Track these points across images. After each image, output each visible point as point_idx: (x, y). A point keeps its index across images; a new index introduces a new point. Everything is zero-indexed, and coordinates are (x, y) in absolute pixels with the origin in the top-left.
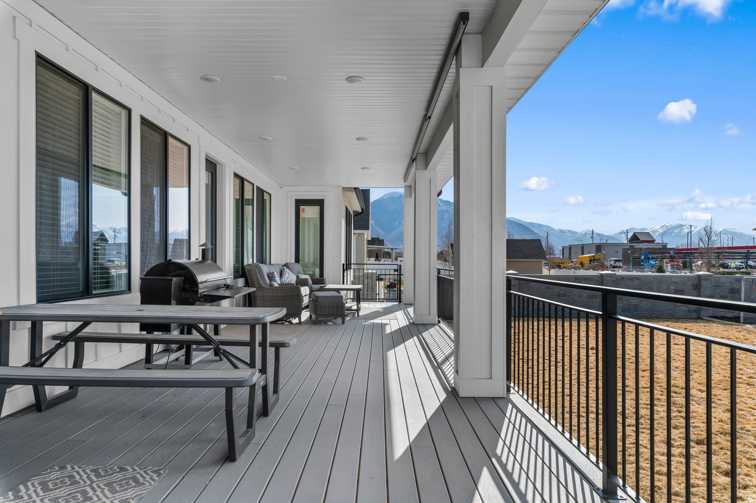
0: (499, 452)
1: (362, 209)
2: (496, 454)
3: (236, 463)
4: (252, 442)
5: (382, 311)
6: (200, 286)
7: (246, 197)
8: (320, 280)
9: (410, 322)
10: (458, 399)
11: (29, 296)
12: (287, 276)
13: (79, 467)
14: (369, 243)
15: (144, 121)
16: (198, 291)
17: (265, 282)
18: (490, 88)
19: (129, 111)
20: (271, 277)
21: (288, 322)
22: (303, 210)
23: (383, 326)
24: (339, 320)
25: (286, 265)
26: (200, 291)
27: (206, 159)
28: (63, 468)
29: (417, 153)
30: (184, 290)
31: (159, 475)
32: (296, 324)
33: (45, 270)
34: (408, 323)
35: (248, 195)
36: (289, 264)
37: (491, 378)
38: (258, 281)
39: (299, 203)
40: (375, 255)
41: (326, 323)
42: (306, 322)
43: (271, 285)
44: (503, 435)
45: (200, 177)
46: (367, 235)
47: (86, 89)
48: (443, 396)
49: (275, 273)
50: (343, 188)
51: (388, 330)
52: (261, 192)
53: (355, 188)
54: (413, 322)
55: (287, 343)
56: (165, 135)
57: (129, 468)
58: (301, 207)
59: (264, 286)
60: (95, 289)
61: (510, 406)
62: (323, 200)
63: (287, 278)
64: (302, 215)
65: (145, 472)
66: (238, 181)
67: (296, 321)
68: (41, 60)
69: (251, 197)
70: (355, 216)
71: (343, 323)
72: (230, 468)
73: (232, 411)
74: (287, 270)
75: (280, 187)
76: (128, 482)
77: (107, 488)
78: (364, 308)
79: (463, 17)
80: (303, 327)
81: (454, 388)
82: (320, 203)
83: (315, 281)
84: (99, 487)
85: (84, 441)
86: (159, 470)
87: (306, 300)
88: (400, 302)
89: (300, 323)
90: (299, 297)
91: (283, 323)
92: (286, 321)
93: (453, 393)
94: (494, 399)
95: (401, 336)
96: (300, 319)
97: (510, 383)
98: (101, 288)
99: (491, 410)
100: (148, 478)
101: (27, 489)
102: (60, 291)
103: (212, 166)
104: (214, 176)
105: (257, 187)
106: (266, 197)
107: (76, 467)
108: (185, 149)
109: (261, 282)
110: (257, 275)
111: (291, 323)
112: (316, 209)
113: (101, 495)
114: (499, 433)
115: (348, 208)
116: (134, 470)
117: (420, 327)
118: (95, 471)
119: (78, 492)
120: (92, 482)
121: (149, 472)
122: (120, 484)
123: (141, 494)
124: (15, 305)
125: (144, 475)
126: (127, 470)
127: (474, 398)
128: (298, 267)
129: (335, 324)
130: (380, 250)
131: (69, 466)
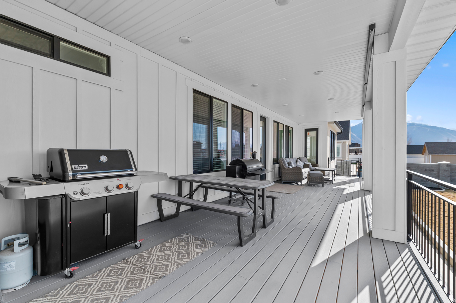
0: (383, 278)
1: (342, 131)
2: (381, 280)
3: (242, 248)
4: (254, 239)
5: (348, 181)
6: (248, 169)
7: (280, 129)
8: (315, 165)
9: (361, 189)
10: (371, 238)
11: (190, 171)
12: (299, 163)
13: (192, 235)
14: (350, 146)
15: (233, 106)
16: (247, 171)
17: (286, 166)
18: (394, 62)
19: (227, 103)
20: (289, 164)
21: (297, 184)
22: (308, 133)
23: (344, 189)
24: (321, 185)
25: (299, 158)
26: (248, 171)
27: (260, 116)
28: (187, 234)
29: (365, 102)
30: (242, 171)
31: (214, 245)
32: (300, 185)
33: (196, 162)
34: (360, 189)
35: (281, 128)
36: (301, 158)
37: (395, 231)
38: (283, 166)
39: (307, 130)
40: (355, 152)
41: (314, 186)
42: (305, 185)
43: (288, 168)
44: (392, 268)
45: (258, 124)
46: (348, 142)
47: (211, 98)
48: (361, 234)
49: (292, 162)
50: (328, 122)
51: (345, 192)
52: (287, 127)
53: (335, 122)
54: (363, 189)
55: (276, 197)
56: (242, 110)
57: (206, 239)
58: (308, 132)
59: (285, 167)
60: (214, 169)
61: (407, 250)
62: (318, 129)
63: (299, 164)
64: (308, 136)
65: (210, 243)
66: (276, 124)
67: (300, 184)
68: (195, 91)
69: (282, 129)
70: (337, 134)
71: (323, 186)
72: (240, 249)
73: (240, 226)
74: (299, 160)
75: (298, 124)
76: (203, 245)
77: (195, 246)
78: (337, 179)
79: (372, 27)
80: (302, 187)
81: (371, 231)
82: (316, 130)
83: (313, 166)
84: (193, 245)
85: (199, 225)
86: (214, 243)
87: (305, 175)
88: (360, 177)
89: (301, 185)
90: (301, 174)
91: (294, 184)
92: (296, 183)
93: (369, 235)
94: (396, 243)
95: (352, 196)
96: (301, 183)
97: (410, 236)
98: (217, 168)
99: (391, 250)
100: (210, 245)
101: (175, 240)
102: (202, 170)
103: (263, 119)
104: (265, 123)
105: (285, 125)
106: (290, 129)
107: (191, 235)
108: (251, 113)
109: (284, 166)
110: (282, 163)
111: (298, 184)
112: (315, 132)
113: (192, 248)
114: (390, 266)
115: (333, 131)
116: (207, 241)
117: (366, 192)
118: (195, 238)
119: (186, 245)
120: (193, 242)
121: (211, 243)
122: (200, 245)
123: (204, 252)
124: (186, 174)
125: (209, 243)
126: (205, 240)
127: (382, 240)
128: (305, 159)
129: (319, 186)
130: (358, 149)
131: (189, 234)
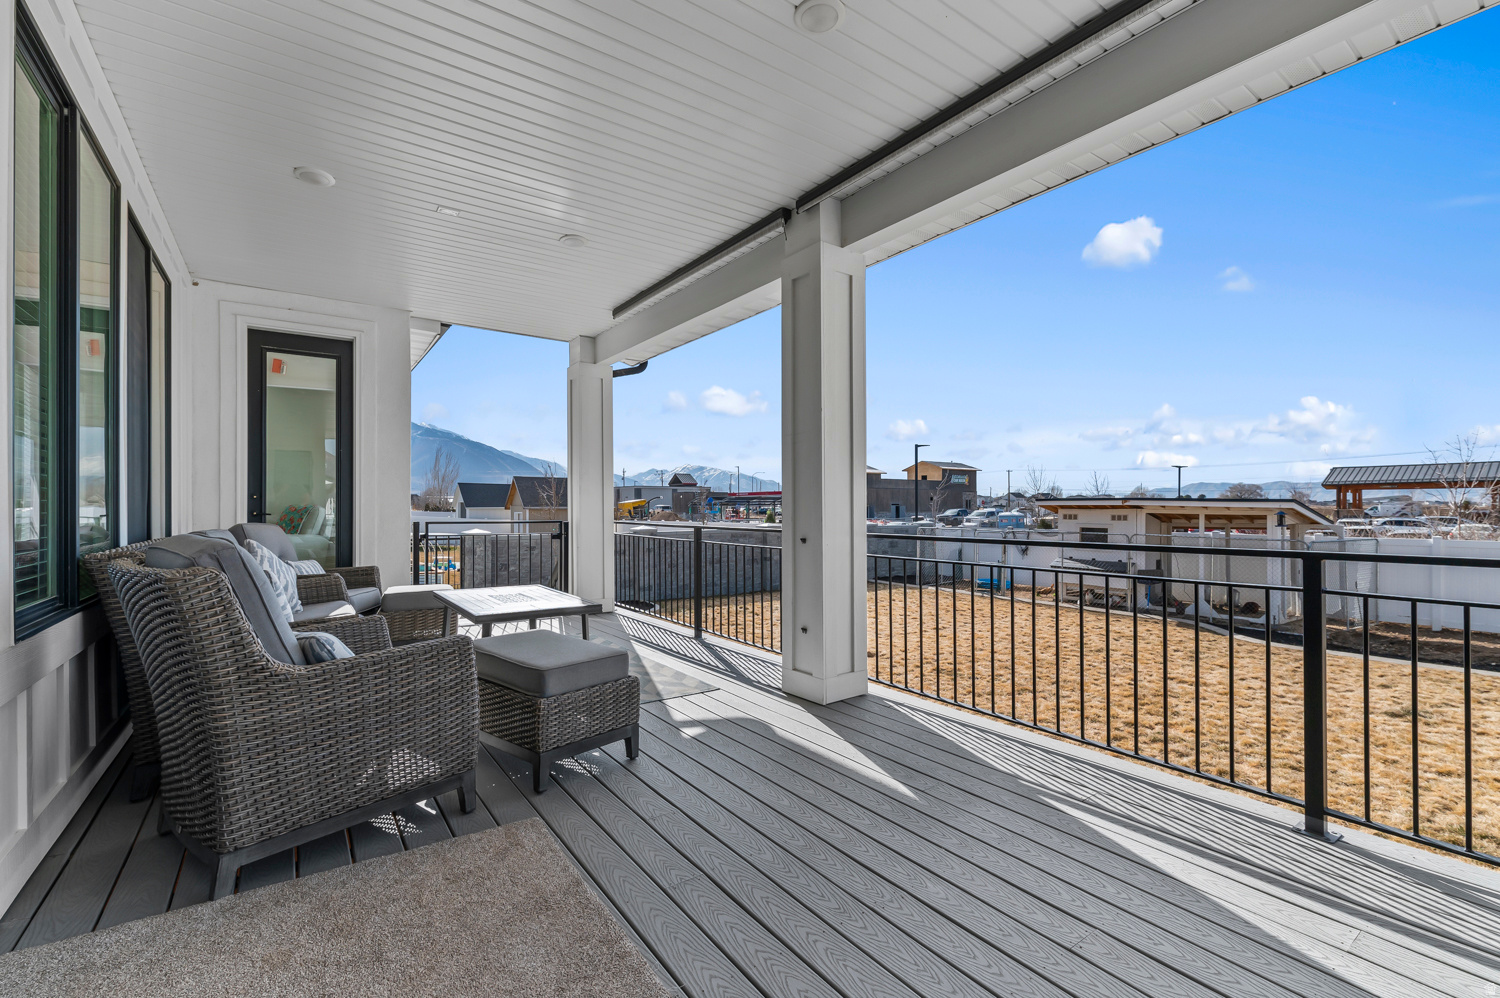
22: (278, 367)
50: (411, 316)
58: (271, 356)
62: (349, 345)
64: (273, 381)
75: (190, 279)
82: (341, 352)
112: (325, 367)
